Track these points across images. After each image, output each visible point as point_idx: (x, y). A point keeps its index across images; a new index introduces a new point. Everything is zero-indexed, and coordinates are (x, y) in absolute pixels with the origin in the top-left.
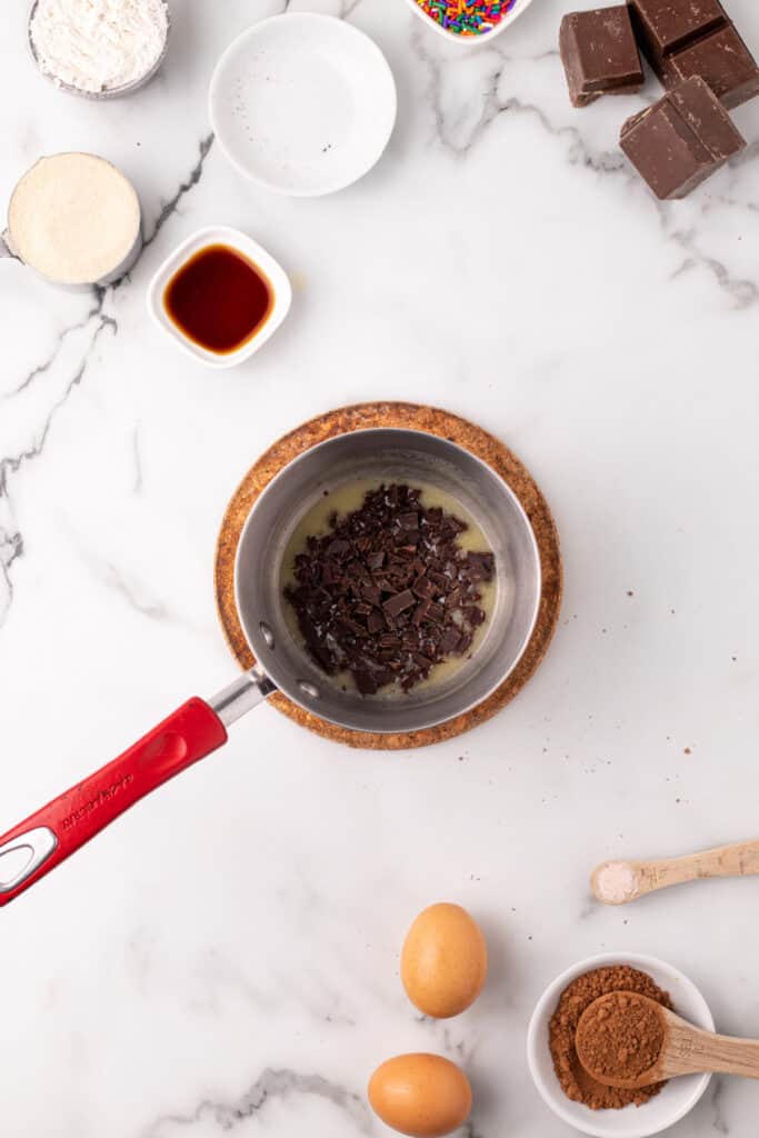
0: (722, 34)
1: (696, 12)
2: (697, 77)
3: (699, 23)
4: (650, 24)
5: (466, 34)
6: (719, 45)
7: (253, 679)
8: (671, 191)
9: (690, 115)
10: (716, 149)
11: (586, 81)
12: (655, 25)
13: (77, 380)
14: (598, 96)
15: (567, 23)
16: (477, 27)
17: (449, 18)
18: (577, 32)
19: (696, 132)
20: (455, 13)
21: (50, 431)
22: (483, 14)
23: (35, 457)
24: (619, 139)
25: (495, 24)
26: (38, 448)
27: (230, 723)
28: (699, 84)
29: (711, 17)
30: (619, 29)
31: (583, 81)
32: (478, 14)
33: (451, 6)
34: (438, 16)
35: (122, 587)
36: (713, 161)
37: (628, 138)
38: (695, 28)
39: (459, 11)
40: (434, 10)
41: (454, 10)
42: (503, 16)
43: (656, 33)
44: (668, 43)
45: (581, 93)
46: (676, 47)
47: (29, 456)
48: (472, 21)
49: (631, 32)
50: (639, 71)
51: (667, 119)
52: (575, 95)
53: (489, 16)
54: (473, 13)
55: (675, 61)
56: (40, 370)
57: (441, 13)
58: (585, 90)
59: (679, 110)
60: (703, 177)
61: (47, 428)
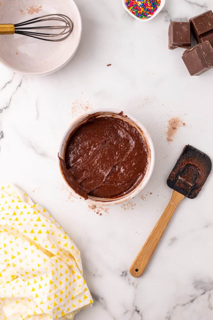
1: (210, 25)
2: (207, 41)
4: (196, 27)
5: (144, 18)
8: (195, 73)
9: (204, 52)
10: (209, 64)
11: (173, 43)
12: (197, 28)
13: (20, 86)
14: (176, 47)
15: (172, 24)
16: (147, 16)
17: (139, 14)
18: (174, 28)
19: (204, 57)
20: (140, 12)
22: (148, 12)
23: (7, 108)
25: (152, 15)
26: (8, 106)
28: (208, 43)
30: (186, 29)
31: (172, 43)
32: (147, 12)
33: (139, 10)
34: (135, 13)
36: (208, 67)
38: (209, 30)
39: (141, 12)
40: (134, 12)
41: (140, 11)
42: (154, 12)
43: (197, 31)
44: (201, 34)
45: (172, 46)
46: (203, 35)
47: (5, 108)
48: (145, 15)
49: (190, 31)
50: (190, 43)
51: (196, 53)
52: (170, 46)
53: (150, 13)
55: (202, 39)
56: (9, 83)
57: (136, 13)
58: (173, 45)
59: (201, 50)
60: (205, 71)
61: (11, 100)
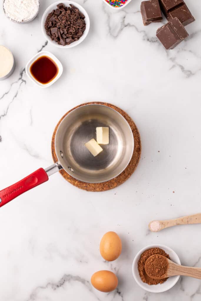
0: (183, 7)
2: (176, 18)
3: (177, 4)
4: (164, 4)
5: (116, 7)
6: (182, 10)
7: (57, 165)
8: (170, 47)
9: (174, 28)
10: (181, 36)
11: (148, 19)
12: (165, 4)
13: (16, 96)
14: (151, 23)
15: (143, 4)
16: (119, 5)
17: (112, 2)
18: (145, 6)
19: (176, 32)
20: (114, 1)
21: (9, 109)
22: (121, 1)
23: (5, 116)
24: (156, 34)
25: (124, 4)
26: (5, 114)
27: (49, 176)
29: (180, 2)
30: (156, 5)
31: (146, 19)
32: (120, 1)
35: (27, 150)
36: (180, 39)
37: (158, 34)
38: (176, 5)
40: (108, 0)
42: (126, 2)
43: (166, 7)
44: (169, 9)
45: (146, 22)
46: (171, 10)
47: (3, 116)
48: (118, 3)
49: (159, 6)
50: (161, 16)
51: (168, 29)
52: (145, 22)
54: (118, 1)
55: (171, 14)
56: (6, 93)
57: (110, 2)
58: (147, 21)
59: (172, 26)
60: (178, 44)
61: (8, 109)
